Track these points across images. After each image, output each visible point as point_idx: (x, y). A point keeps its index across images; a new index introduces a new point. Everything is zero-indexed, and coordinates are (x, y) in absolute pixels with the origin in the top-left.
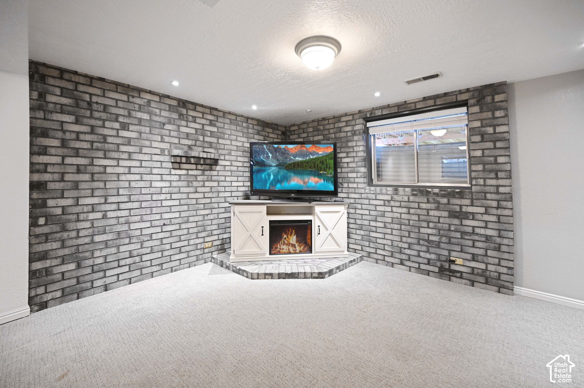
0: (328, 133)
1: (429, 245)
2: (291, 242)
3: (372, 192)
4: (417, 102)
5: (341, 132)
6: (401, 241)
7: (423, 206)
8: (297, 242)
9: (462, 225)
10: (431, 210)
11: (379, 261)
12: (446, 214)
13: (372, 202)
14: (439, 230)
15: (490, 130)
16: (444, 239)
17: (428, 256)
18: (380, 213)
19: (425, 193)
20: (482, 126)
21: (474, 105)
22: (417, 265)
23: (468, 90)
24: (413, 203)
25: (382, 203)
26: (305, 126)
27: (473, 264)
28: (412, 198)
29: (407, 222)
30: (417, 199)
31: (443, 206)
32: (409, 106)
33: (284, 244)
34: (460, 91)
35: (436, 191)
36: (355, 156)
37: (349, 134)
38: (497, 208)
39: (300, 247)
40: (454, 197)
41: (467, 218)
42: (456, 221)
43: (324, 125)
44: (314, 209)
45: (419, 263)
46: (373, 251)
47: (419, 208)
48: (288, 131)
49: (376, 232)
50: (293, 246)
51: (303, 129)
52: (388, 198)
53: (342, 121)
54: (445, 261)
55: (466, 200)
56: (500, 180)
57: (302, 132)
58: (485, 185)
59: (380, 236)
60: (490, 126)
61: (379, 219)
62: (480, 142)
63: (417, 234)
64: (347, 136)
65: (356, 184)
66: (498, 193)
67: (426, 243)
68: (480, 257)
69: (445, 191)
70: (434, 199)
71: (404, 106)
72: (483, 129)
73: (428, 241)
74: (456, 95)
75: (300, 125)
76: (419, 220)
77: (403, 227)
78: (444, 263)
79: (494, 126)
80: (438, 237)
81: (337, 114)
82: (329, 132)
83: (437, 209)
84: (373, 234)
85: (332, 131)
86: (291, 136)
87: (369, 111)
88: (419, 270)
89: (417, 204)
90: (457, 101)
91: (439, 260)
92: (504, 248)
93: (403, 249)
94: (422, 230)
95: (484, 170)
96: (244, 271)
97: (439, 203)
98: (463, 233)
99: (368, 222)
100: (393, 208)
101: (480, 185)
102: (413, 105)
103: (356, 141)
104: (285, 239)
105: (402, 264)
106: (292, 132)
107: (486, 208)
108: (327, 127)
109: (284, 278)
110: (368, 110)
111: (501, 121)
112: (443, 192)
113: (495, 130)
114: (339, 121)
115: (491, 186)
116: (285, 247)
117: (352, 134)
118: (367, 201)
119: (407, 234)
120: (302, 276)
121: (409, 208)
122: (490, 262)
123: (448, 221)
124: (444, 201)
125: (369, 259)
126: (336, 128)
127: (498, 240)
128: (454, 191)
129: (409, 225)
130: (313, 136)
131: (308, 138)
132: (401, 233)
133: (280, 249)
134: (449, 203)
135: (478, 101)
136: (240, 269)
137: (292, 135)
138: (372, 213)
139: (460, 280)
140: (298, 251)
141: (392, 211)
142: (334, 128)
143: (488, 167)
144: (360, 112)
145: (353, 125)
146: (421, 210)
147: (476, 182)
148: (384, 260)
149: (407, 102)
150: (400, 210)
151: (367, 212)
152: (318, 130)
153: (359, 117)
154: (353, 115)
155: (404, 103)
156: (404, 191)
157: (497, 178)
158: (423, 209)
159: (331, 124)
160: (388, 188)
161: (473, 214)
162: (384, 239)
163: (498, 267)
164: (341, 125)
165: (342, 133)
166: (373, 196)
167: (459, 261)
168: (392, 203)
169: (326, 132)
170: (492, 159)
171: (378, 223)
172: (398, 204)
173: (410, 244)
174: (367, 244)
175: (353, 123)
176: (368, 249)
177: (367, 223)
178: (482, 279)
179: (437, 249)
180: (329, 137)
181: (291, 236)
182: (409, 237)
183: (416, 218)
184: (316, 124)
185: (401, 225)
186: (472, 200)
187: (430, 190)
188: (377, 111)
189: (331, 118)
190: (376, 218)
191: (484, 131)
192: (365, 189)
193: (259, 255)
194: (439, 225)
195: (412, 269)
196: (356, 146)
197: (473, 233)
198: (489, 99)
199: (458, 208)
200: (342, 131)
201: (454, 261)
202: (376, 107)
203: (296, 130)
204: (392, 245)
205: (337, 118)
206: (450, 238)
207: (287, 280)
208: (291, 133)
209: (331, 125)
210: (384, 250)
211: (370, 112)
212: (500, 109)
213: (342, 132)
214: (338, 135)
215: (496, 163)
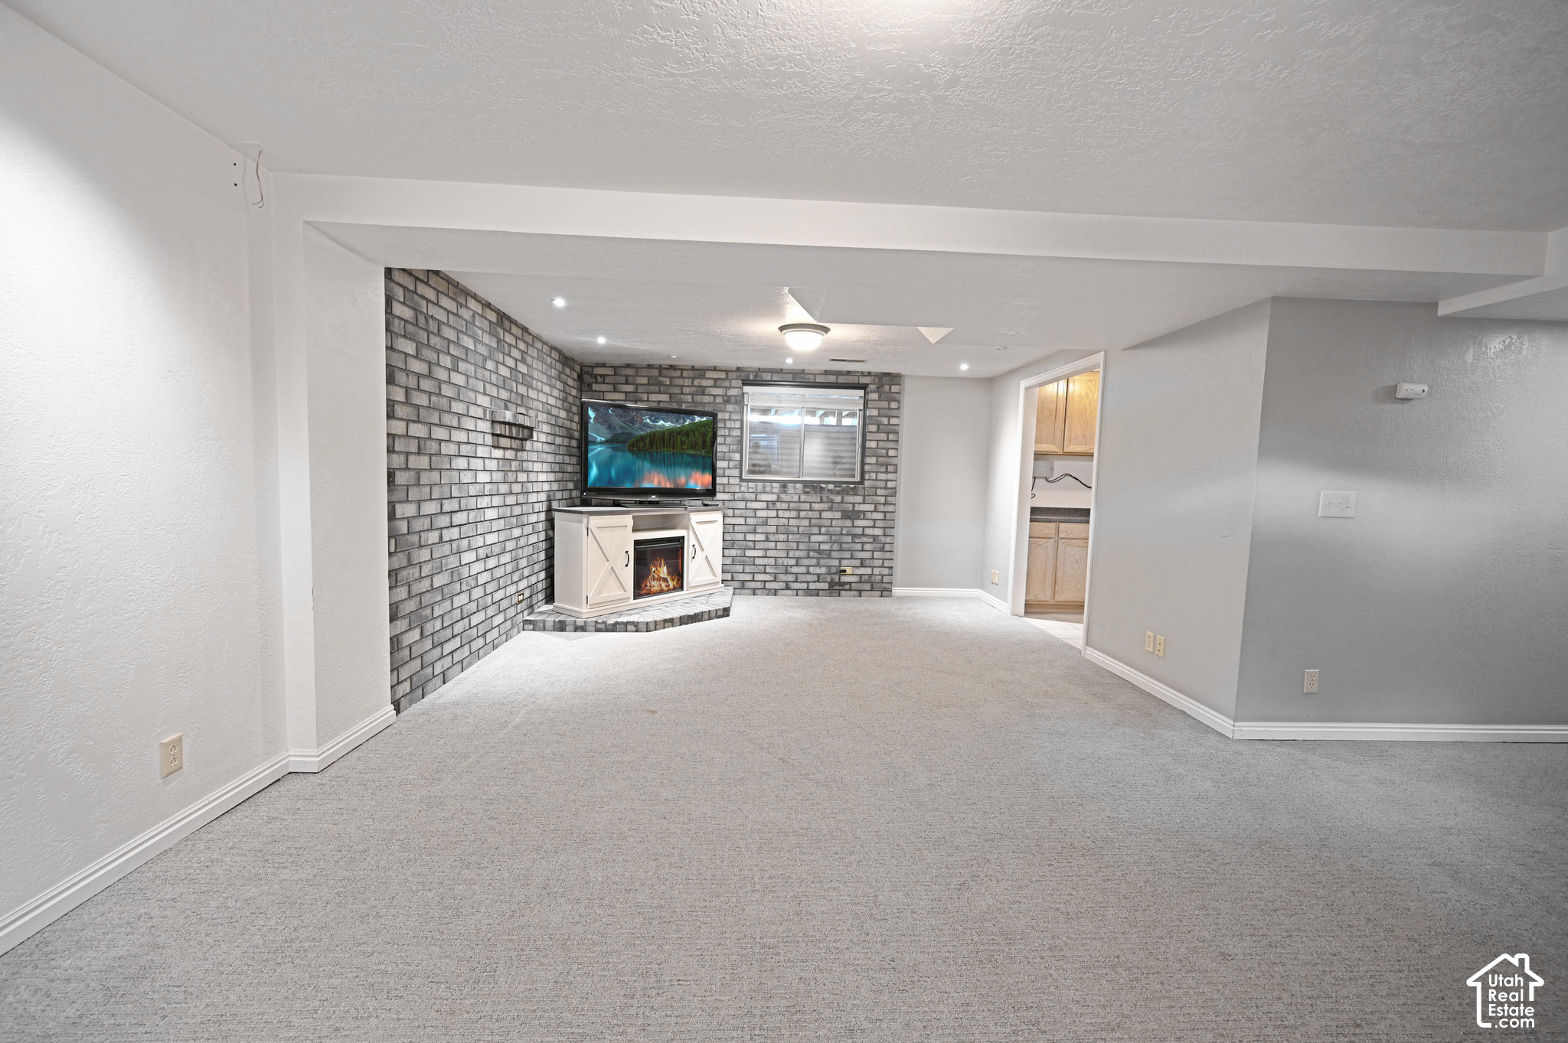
0: (680, 392)
1: (820, 556)
2: (662, 575)
3: (751, 490)
4: (817, 374)
5: (703, 394)
6: (787, 557)
7: (816, 506)
8: (668, 575)
9: (853, 526)
10: (824, 511)
11: (758, 592)
12: (838, 515)
13: (749, 505)
14: (831, 535)
15: (885, 421)
16: (836, 547)
17: (818, 570)
18: (761, 520)
19: (818, 490)
20: (879, 416)
21: (874, 392)
22: (804, 586)
23: (869, 374)
24: (805, 504)
25: (764, 505)
26: (630, 372)
27: (862, 571)
28: (803, 497)
29: (795, 529)
30: (809, 498)
31: (837, 505)
32: (807, 376)
33: (654, 579)
34: (862, 372)
35: (831, 487)
36: (727, 434)
37: (719, 400)
38: (884, 504)
39: (673, 580)
40: (848, 494)
41: (858, 518)
42: (848, 523)
43: (671, 378)
44: (689, 519)
45: (808, 582)
46: (749, 577)
47: (811, 510)
48: (587, 373)
49: (754, 549)
50: (665, 580)
51: (627, 377)
52: (773, 498)
53: (707, 376)
54: (835, 573)
55: (859, 497)
56: (889, 474)
57: (624, 382)
58: (876, 480)
59: (760, 553)
60: (886, 417)
61: (759, 529)
62: (876, 432)
63: (807, 544)
64: (714, 402)
65: (726, 479)
66: (886, 488)
67: (816, 555)
68: (867, 561)
69: (840, 487)
70: (828, 498)
71: (802, 375)
72: (880, 419)
73: (819, 551)
74: (859, 376)
75: (618, 367)
76: (810, 526)
77: (790, 537)
78: (834, 576)
79: (889, 417)
80: (830, 544)
81: (699, 362)
82: (682, 390)
83: (831, 509)
84: (750, 553)
85: (686, 390)
86: (594, 385)
87: (753, 372)
88: (809, 592)
89: (808, 504)
90: (858, 383)
91: (829, 573)
92: (887, 547)
93: (789, 568)
94: (814, 538)
95: (877, 464)
96: (626, 624)
97: (832, 502)
98: (854, 536)
99: (743, 535)
100: (779, 512)
101: (873, 480)
102: (812, 376)
103: (731, 412)
104: (654, 572)
105: (788, 588)
106: (599, 377)
107: (876, 504)
108: (679, 382)
109: (686, 624)
110: (752, 370)
111: (894, 413)
112: (837, 489)
113: (889, 421)
114: (702, 377)
115: (881, 480)
116: (655, 583)
117: (723, 400)
118: (742, 505)
119: (794, 546)
120: (706, 616)
121: (799, 511)
122: (875, 565)
123: (840, 523)
124: (838, 499)
125: (743, 591)
126: (696, 386)
127: (883, 539)
128: (848, 487)
129: (798, 533)
130: (648, 393)
131: (637, 394)
132: (787, 546)
133: (650, 586)
134: (842, 502)
135: (878, 388)
136: (617, 623)
137: (597, 383)
138: (749, 521)
139: (848, 593)
140: (671, 587)
141: (778, 517)
142: (693, 385)
143: (880, 459)
144: (738, 369)
145: (726, 388)
146: (813, 512)
147: (869, 476)
148: (764, 588)
149: (805, 372)
150: (788, 514)
151: (741, 521)
152: (660, 384)
153: (737, 377)
154: (727, 371)
155: (801, 371)
156: (795, 487)
157: (887, 472)
158: (815, 511)
159: (687, 378)
160: (774, 484)
161: (864, 512)
162: (766, 557)
163: (882, 569)
164: (704, 383)
165: (706, 397)
166: (753, 496)
167: (849, 570)
168: (778, 505)
169: (677, 390)
170: (884, 451)
171: (757, 535)
172: (785, 506)
173: (798, 559)
174: (740, 568)
175: (727, 384)
176: (742, 577)
177: (740, 537)
178: (868, 586)
179: (828, 560)
180: (680, 399)
181: (660, 567)
182: (797, 549)
183: (806, 523)
184: (655, 372)
185: (788, 534)
186: (864, 496)
187: (824, 486)
188: (764, 375)
189: (687, 368)
190: (755, 528)
191: (881, 421)
192: (741, 486)
193: (620, 602)
194: (832, 529)
195: (800, 592)
196: (730, 419)
197: (863, 535)
198: (887, 388)
199: (850, 507)
200: (706, 393)
201: (845, 571)
202: (764, 369)
203: (610, 375)
204: (776, 565)
205: (700, 372)
206: (841, 543)
207: (690, 625)
208: (596, 379)
209: (686, 380)
210: (765, 573)
211: (755, 373)
212: (895, 400)
213: (707, 395)
214: (698, 398)
215: (887, 456)
